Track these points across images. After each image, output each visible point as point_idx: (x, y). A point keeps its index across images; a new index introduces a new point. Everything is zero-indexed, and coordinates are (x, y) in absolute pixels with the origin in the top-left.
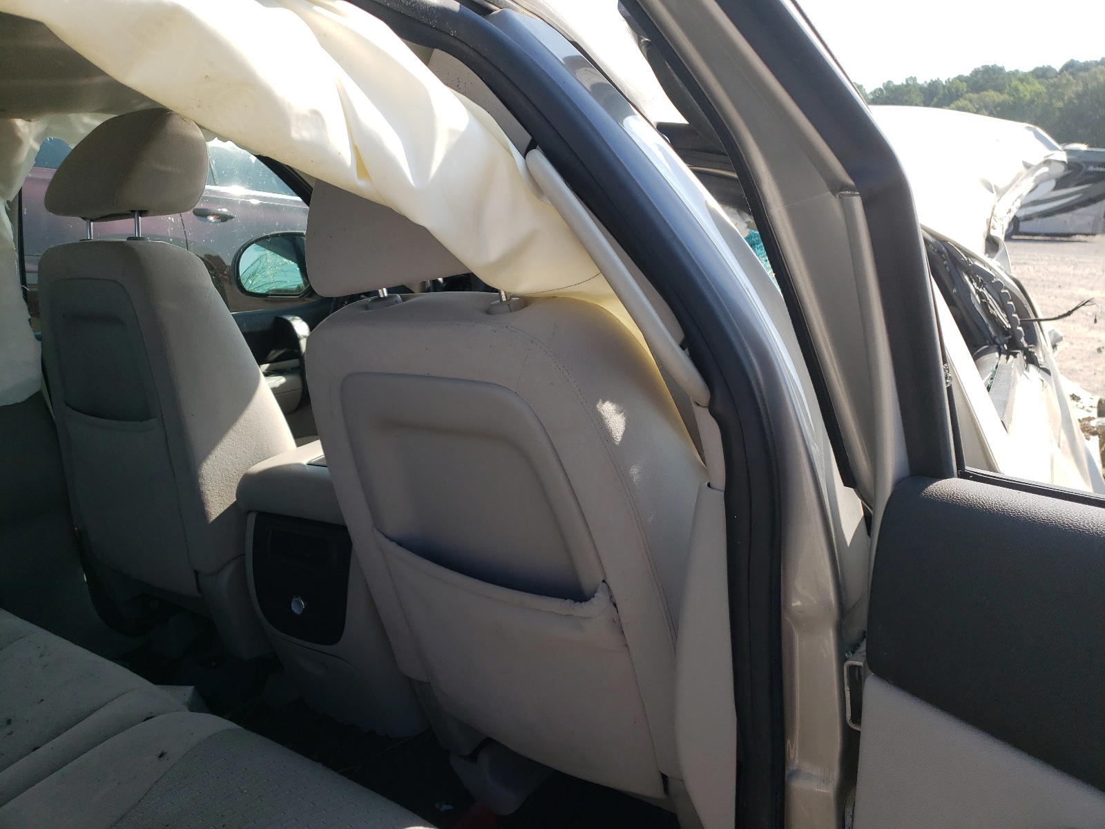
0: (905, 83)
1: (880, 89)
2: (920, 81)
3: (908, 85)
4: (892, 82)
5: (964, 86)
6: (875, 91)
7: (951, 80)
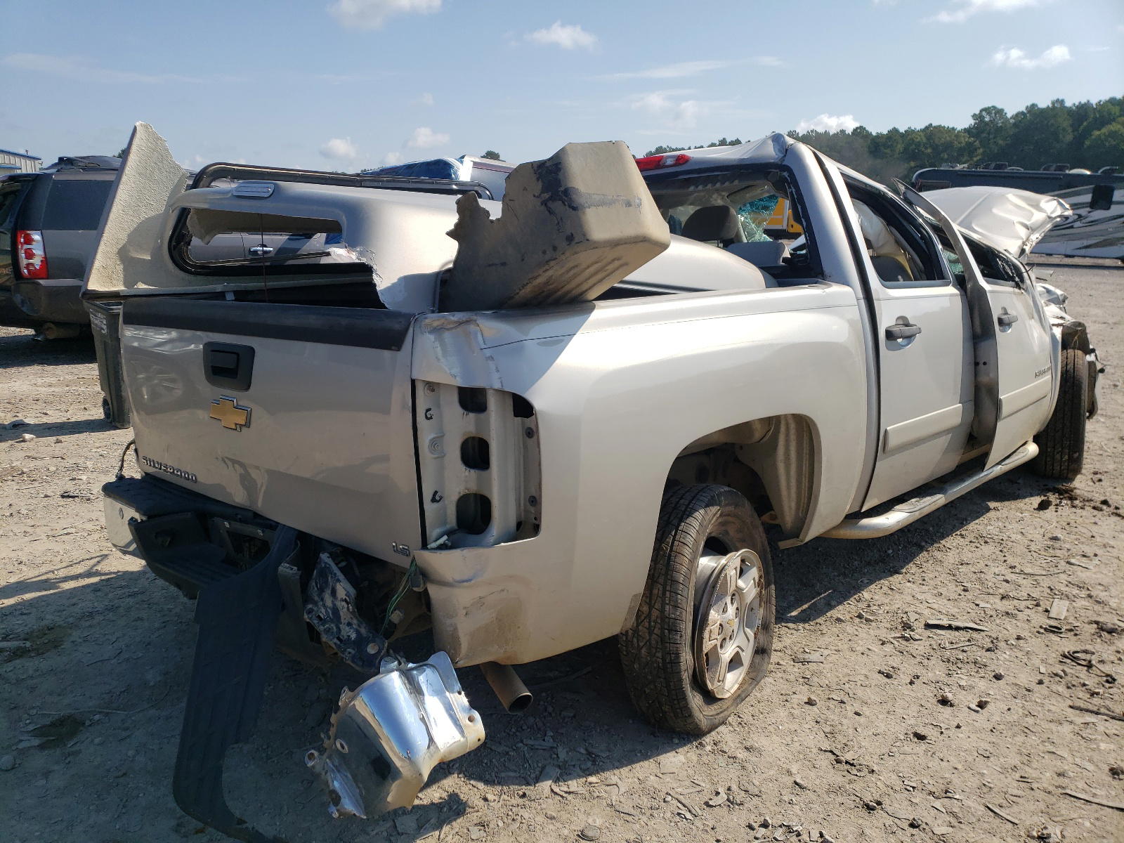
0: (1050, 106)
1: (1022, 113)
2: (1068, 104)
3: (1054, 108)
4: (1037, 105)
5: (1116, 110)
6: (1017, 115)
7: (1102, 103)
